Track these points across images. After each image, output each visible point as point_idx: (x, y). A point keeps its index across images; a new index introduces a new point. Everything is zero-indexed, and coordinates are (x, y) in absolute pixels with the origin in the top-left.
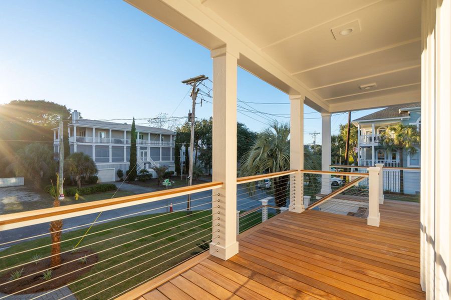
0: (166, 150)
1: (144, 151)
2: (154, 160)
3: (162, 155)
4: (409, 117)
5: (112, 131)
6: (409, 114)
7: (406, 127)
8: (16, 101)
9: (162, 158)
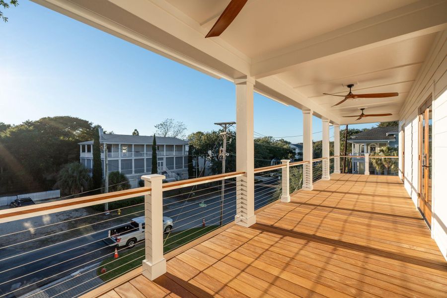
0: (179, 159)
1: (160, 161)
2: (169, 169)
3: (176, 164)
4: (394, 140)
5: (135, 145)
6: (395, 137)
7: (392, 149)
8: (45, 118)
9: (176, 167)
